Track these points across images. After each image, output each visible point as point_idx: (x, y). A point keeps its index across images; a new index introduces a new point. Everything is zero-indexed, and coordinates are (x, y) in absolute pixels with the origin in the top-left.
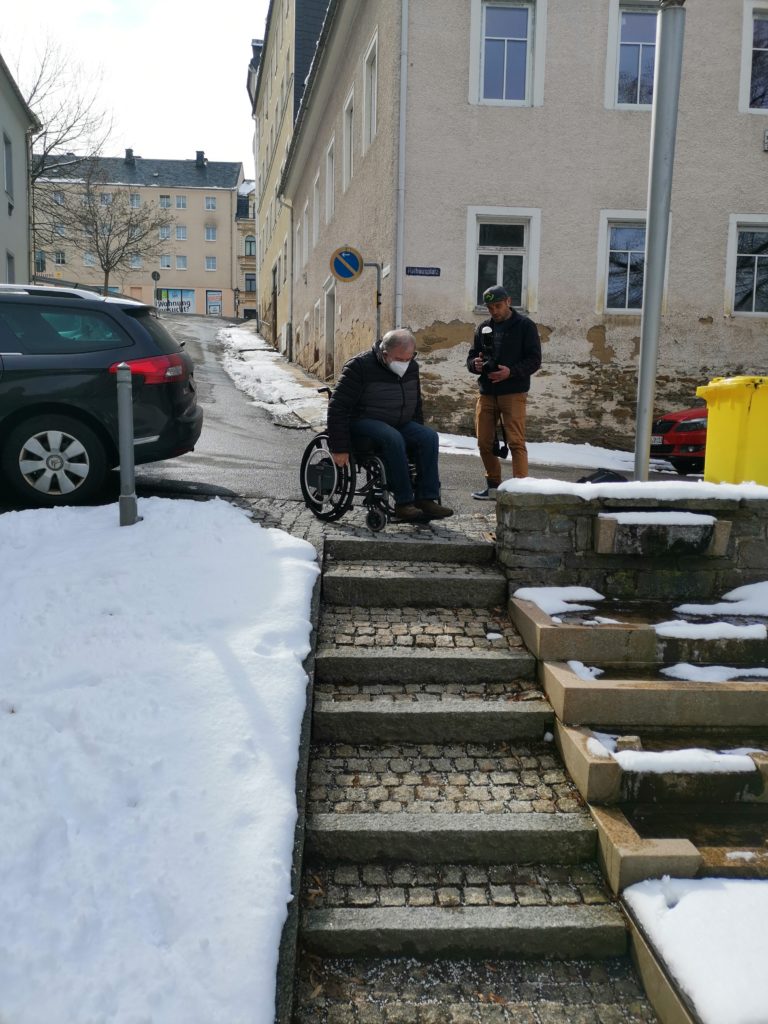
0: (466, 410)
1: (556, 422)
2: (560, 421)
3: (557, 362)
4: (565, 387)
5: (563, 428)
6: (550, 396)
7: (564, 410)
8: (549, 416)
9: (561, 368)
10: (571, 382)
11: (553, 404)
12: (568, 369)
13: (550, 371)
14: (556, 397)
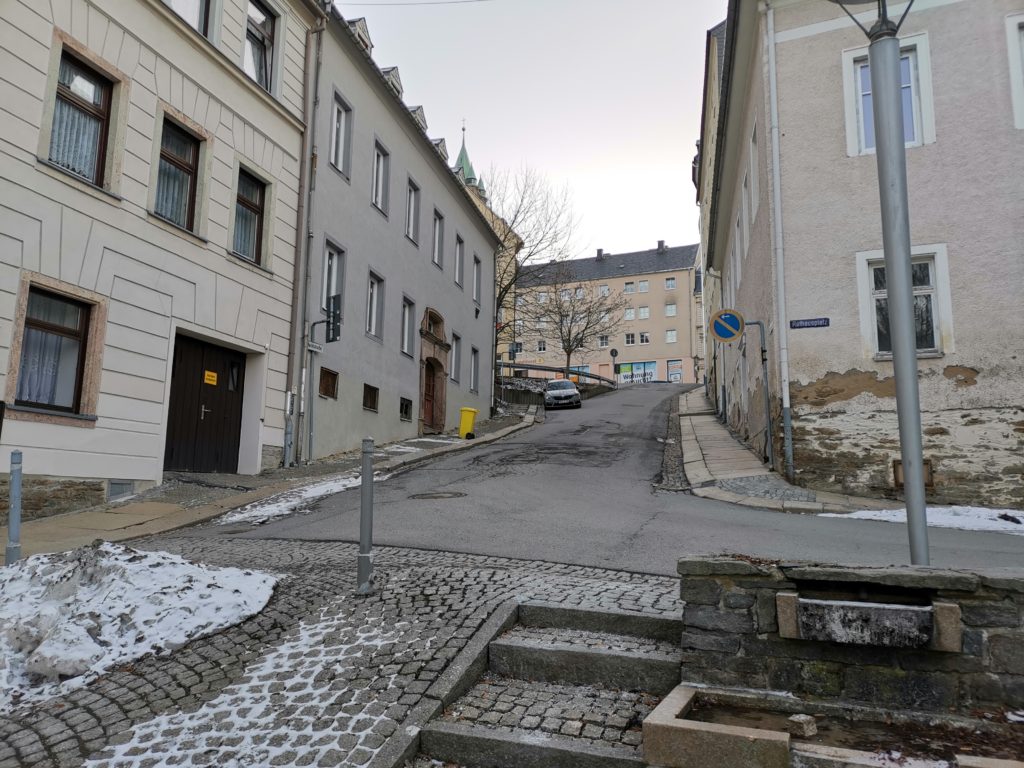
0: (876, 468)
1: (1000, 479)
2: (1006, 478)
3: (992, 407)
4: (1007, 437)
5: (1012, 487)
6: (987, 448)
7: (1010, 464)
8: (989, 472)
9: (998, 415)
10: (1015, 430)
11: (992, 457)
12: (1008, 415)
13: (983, 418)
14: (995, 449)
